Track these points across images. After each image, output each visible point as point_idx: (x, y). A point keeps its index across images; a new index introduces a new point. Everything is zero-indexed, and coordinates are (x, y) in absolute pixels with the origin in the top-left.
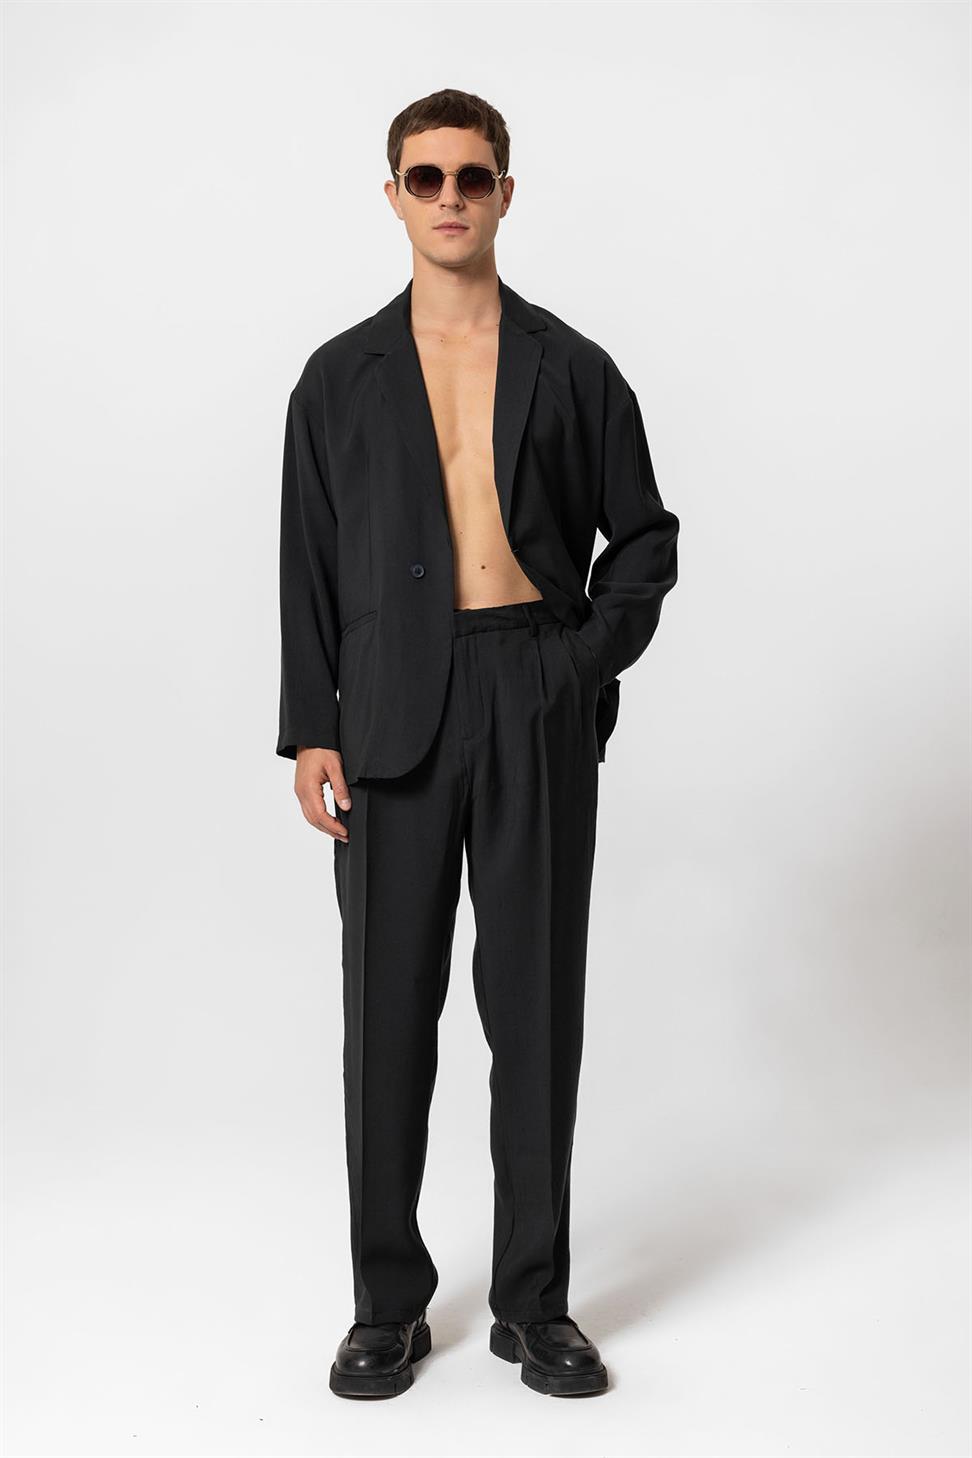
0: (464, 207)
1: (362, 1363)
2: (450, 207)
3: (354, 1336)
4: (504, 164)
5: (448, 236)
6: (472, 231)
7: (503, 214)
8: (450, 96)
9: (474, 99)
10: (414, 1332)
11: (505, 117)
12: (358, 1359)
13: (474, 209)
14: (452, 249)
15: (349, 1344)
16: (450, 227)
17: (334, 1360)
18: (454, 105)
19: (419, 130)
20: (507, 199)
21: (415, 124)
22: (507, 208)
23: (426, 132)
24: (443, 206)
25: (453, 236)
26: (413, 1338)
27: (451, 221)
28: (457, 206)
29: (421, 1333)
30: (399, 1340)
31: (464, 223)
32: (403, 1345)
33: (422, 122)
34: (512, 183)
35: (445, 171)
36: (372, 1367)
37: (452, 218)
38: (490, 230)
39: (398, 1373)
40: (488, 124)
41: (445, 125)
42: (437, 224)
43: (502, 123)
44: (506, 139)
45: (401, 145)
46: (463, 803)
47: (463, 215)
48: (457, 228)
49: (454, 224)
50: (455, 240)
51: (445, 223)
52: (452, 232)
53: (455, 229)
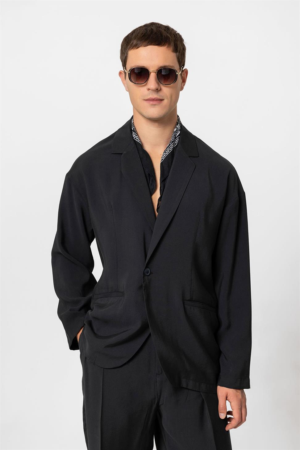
0: (161, 90)
2: (153, 90)
4: (182, 64)
5: (152, 105)
6: (166, 102)
7: (182, 89)
8: (154, 28)
9: (167, 28)
11: (183, 37)
13: (166, 90)
14: (155, 111)
16: (153, 100)
18: (156, 33)
19: (137, 46)
20: (184, 81)
21: (134, 43)
22: (184, 85)
23: (140, 48)
24: (149, 89)
27: (154, 97)
28: (157, 89)
31: (161, 98)
33: (139, 42)
34: (186, 72)
35: (151, 70)
37: (155, 96)
38: (175, 99)
40: (174, 43)
41: (151, 44)
42: (146, 98)
43: (181, 40)
44: (184, 49)
45: (127, 54)
46: (154, 406)
47: (161, 93)
48: (157, 100)
49: (155, 98)
50: (156, 106)
51: (150, 98)
52: (154, 103)
53: (156, 101)
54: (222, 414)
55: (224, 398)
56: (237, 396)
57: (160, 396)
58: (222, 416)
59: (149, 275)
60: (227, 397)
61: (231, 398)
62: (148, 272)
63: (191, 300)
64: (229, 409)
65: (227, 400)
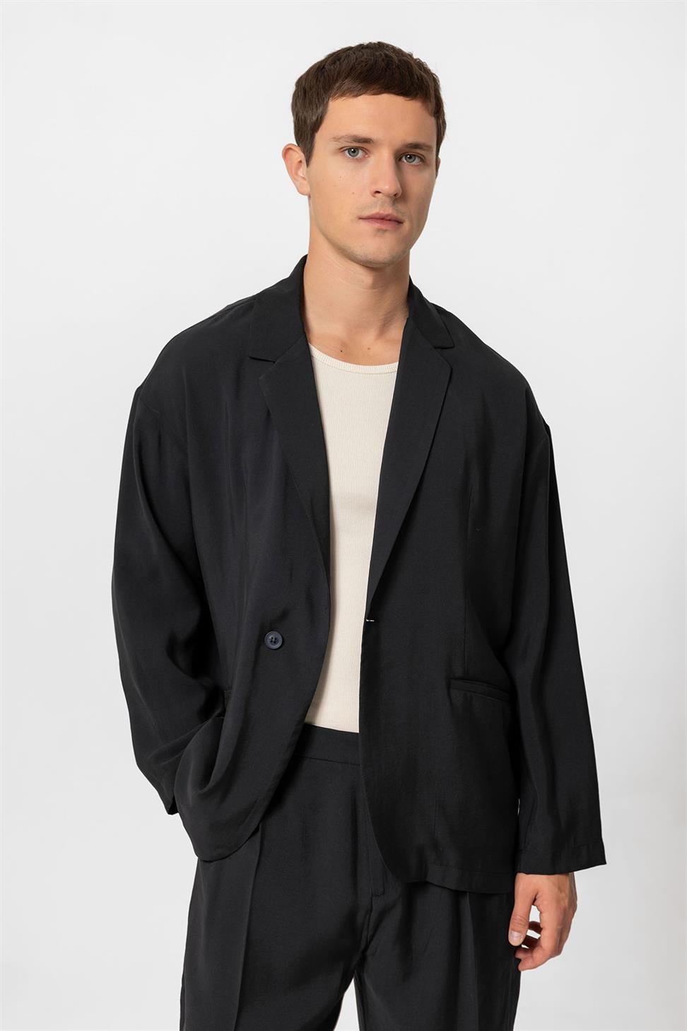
0: (403, 198)
2: (386, 196)
5: (378, 230)
6: (407, 227)
14: (381, 246)
16: (383, 219)
18: (398, 67)
24: (378, 192)
25: (385, 231)
27: (385, 212)
28: (396, 195)
31: (400, 217)
37: (387, 209)
42: (367, 213)
47: (399, 206)
48: (390, 220)
49: (388, 215)
50: (387, 234)
51: (376, 214)
52: (385, 226)
53: (388, 222)
54: (516, 934)
55: (529, 900)
56: (558, 901)
58: (515, 938)
60: (535, 900)
61: (546, 902)
63: (465, 678)
65: (533, 904)
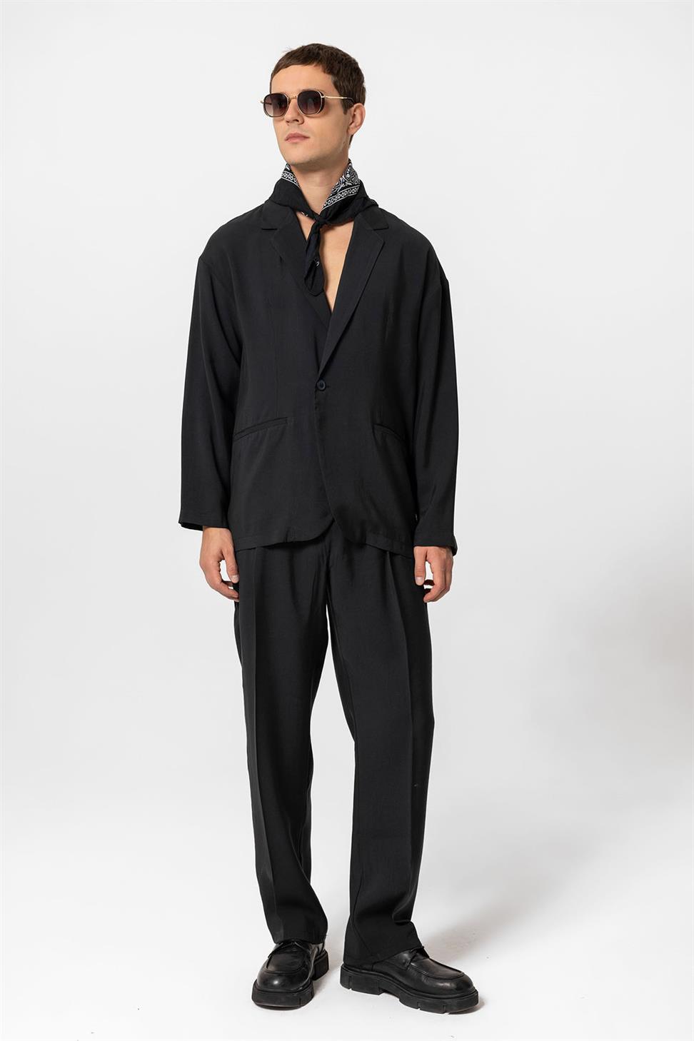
1: (276, 982)
3: (272, 960)
5: (293, 143)
10: (316, 957)
12: (274, 979)
15: (267, 967)
16: (294, 137)
17: (256, 978)
25: (296, 143)
26: (314, 962)
27: (293, 133)
29: (320, 958)
30: (304, 965)
31: (304, 134)
32: (307, 968)
35: (289, 96)
36: (283, 986)
37: (294, 130)
39: (301, 990)
54: (419, 578)
55: (423, 557)
56: (440, 555)
57: (330, 552)
58: (419, 581)
59: (323, 390)
60: (426, 557)
61: (432, 557)
62: (322, 386)
63: (380, 425)
64: (429, 576)
65: (426, 560)
